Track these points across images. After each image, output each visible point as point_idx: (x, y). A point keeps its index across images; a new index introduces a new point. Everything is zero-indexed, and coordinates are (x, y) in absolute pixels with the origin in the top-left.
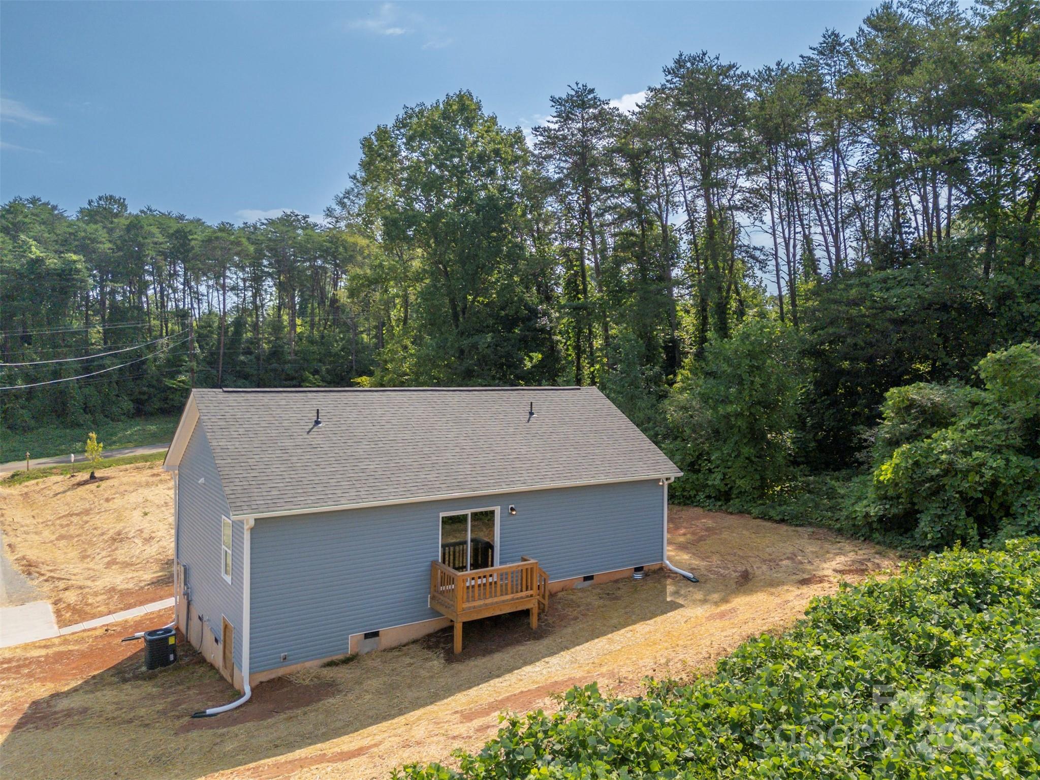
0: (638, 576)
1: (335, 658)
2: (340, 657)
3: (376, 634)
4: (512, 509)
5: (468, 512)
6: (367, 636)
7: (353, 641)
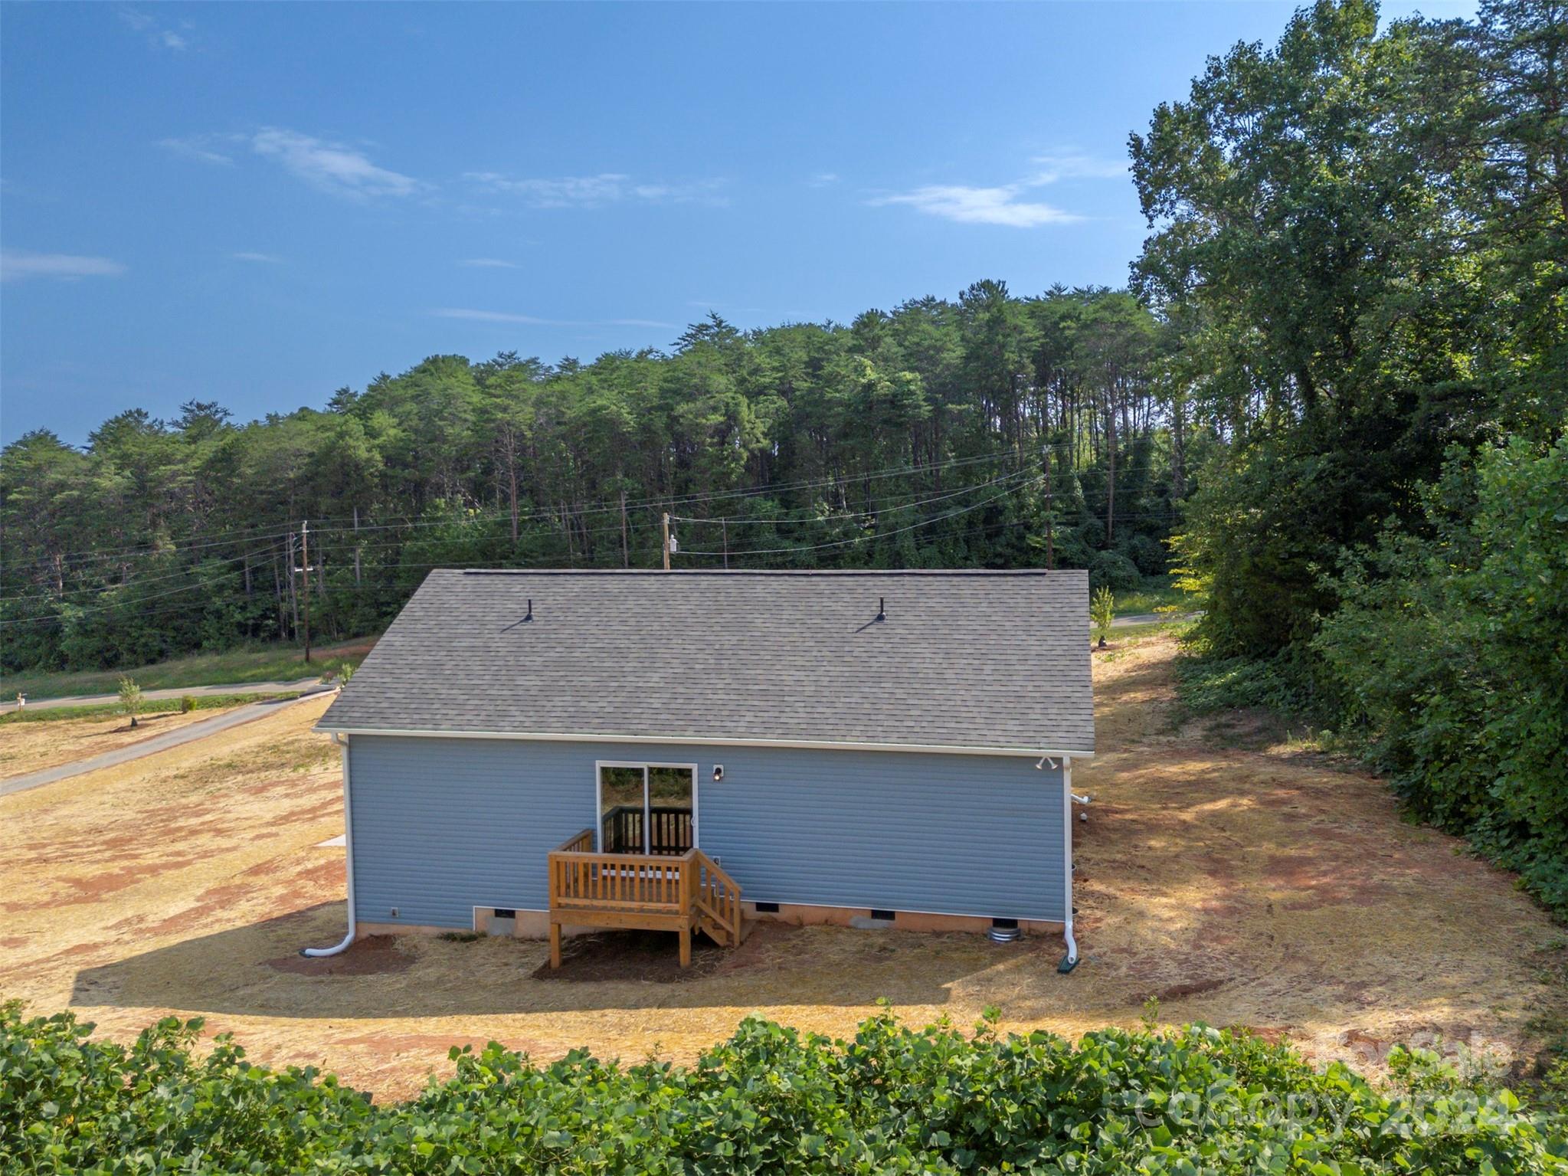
0: (1002, 936)
1: (456, 931)
2: (463, 931)
3: (511, 914)
4: (718, 771)
5: (644, 765)
6: (499, 913)
7: (480, 915)
